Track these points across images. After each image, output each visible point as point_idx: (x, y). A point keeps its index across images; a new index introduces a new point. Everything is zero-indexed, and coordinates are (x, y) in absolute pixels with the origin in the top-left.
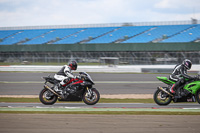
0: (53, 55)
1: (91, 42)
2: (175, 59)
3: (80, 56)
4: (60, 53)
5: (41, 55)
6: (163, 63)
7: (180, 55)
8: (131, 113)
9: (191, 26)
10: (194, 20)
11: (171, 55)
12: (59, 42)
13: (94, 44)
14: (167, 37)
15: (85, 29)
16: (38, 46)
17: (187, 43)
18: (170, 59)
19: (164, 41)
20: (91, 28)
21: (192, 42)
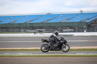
0: (13, 29)
1: (31, 22)
2: (72, 30)
3: (26, 29)
4: (16, 28)
5: (7, 29)
6: (66, 32)
7: (75, 28)
8: (51, 56)
9: (80, 14)
10: (82, 11)
11: (71, 28)
12: (16, 22)
13: (33, 23)
14: (68, 20)
15: (28, 16)
16: (6, 24)
17: (78, 22)
18: (70, 30)
19: (67, 21)
20: (31, 16)
21: (81, 22)
